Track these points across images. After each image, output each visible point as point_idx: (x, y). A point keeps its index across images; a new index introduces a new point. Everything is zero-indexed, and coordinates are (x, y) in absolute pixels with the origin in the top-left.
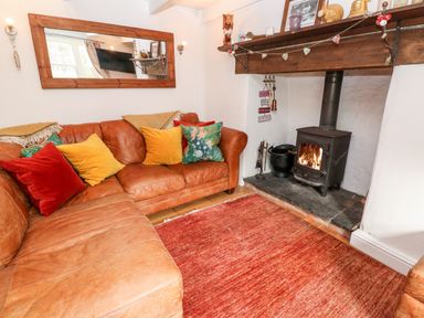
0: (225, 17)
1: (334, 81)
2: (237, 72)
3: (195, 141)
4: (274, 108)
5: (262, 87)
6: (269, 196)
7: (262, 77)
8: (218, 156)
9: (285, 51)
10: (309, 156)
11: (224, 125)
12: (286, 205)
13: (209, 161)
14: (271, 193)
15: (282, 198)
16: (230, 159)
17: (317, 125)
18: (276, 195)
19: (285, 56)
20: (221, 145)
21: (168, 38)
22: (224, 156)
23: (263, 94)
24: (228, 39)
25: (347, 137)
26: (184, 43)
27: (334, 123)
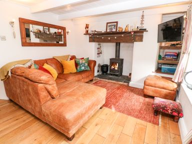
0: (87, 25)
1: (118, 45)
2: (90, 41)
3: (82, 64)
4: (101, 53)
5: (98, 46)
6: (104, 80)
7: (97, 43)
8: (89, 69)
9: (109, 37)
10: (114, 66)
11: (89, 59)
12: (110, 81)
13: (86, 70)
14: (105, 79)
15: (109, 79)
16: (92, 70)
17: (114, 57)
18: (106, 79)
19: (109, 38)
20: (89, 65)
21: (64, 29)
22: (90, 68)
23: (98, 48)
24: (87, 31)
25: (122, 60)
26: (69, 31)
27: (119, 57)
